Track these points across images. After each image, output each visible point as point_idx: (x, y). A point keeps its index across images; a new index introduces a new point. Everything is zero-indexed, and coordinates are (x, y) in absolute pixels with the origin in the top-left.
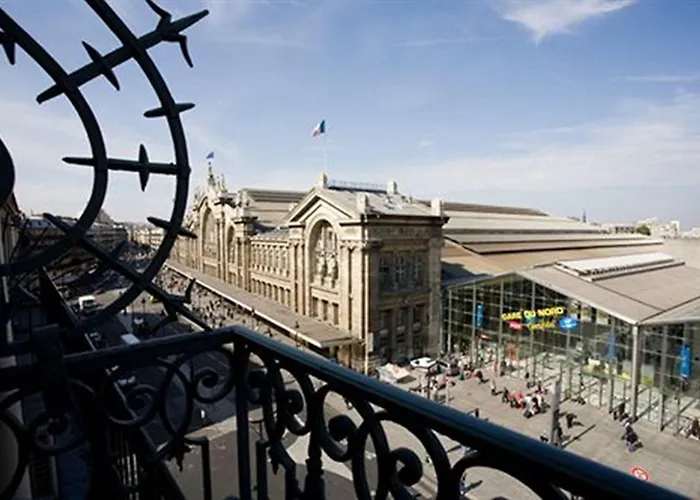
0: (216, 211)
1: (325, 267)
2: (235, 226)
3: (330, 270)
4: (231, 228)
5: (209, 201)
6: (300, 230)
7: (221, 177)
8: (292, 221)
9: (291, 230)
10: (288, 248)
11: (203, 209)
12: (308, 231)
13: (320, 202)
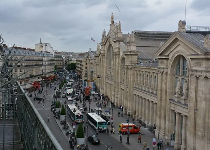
0: (115, 46)
1: (181, 88)
2: (125, 57)
3: (184, 91)
4: (123, 59)
5: (111, 40)
6: (165, 61)
7: (118, 23)
8: (159, 55)
9: (160, 61)
10: (157, 73)
11: (107, 45)
12: (170, 62)
13: (178, 43)
